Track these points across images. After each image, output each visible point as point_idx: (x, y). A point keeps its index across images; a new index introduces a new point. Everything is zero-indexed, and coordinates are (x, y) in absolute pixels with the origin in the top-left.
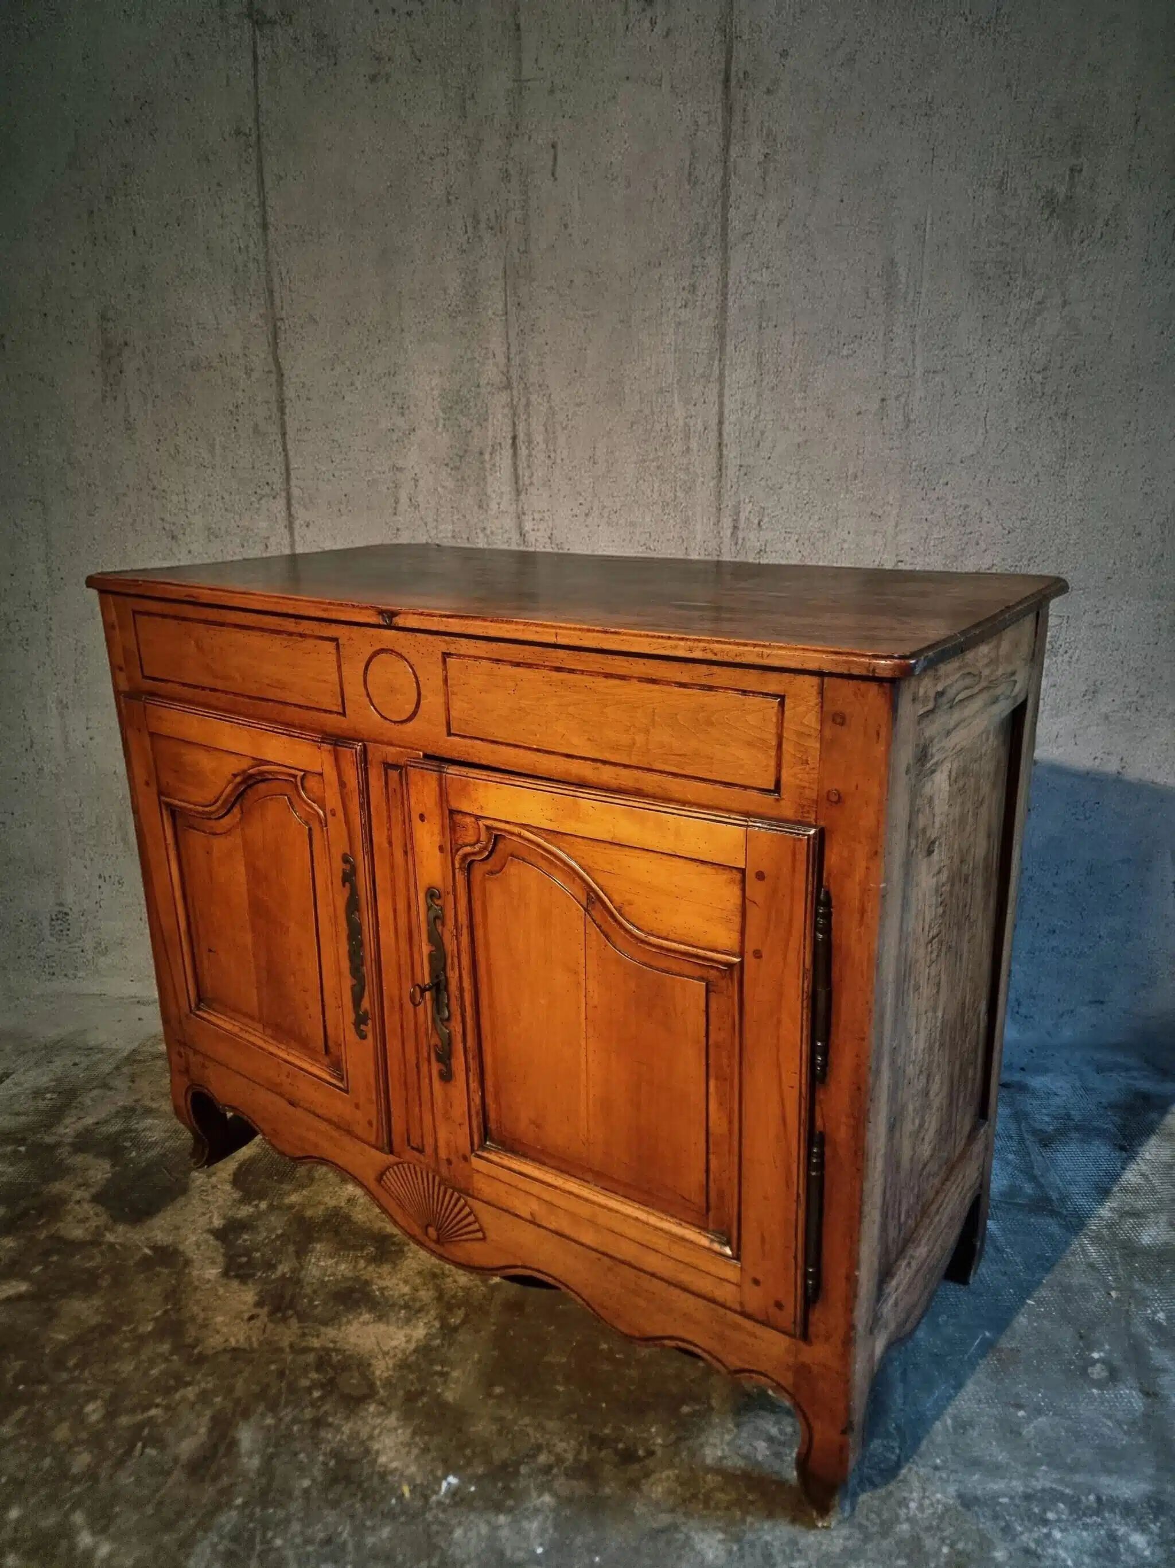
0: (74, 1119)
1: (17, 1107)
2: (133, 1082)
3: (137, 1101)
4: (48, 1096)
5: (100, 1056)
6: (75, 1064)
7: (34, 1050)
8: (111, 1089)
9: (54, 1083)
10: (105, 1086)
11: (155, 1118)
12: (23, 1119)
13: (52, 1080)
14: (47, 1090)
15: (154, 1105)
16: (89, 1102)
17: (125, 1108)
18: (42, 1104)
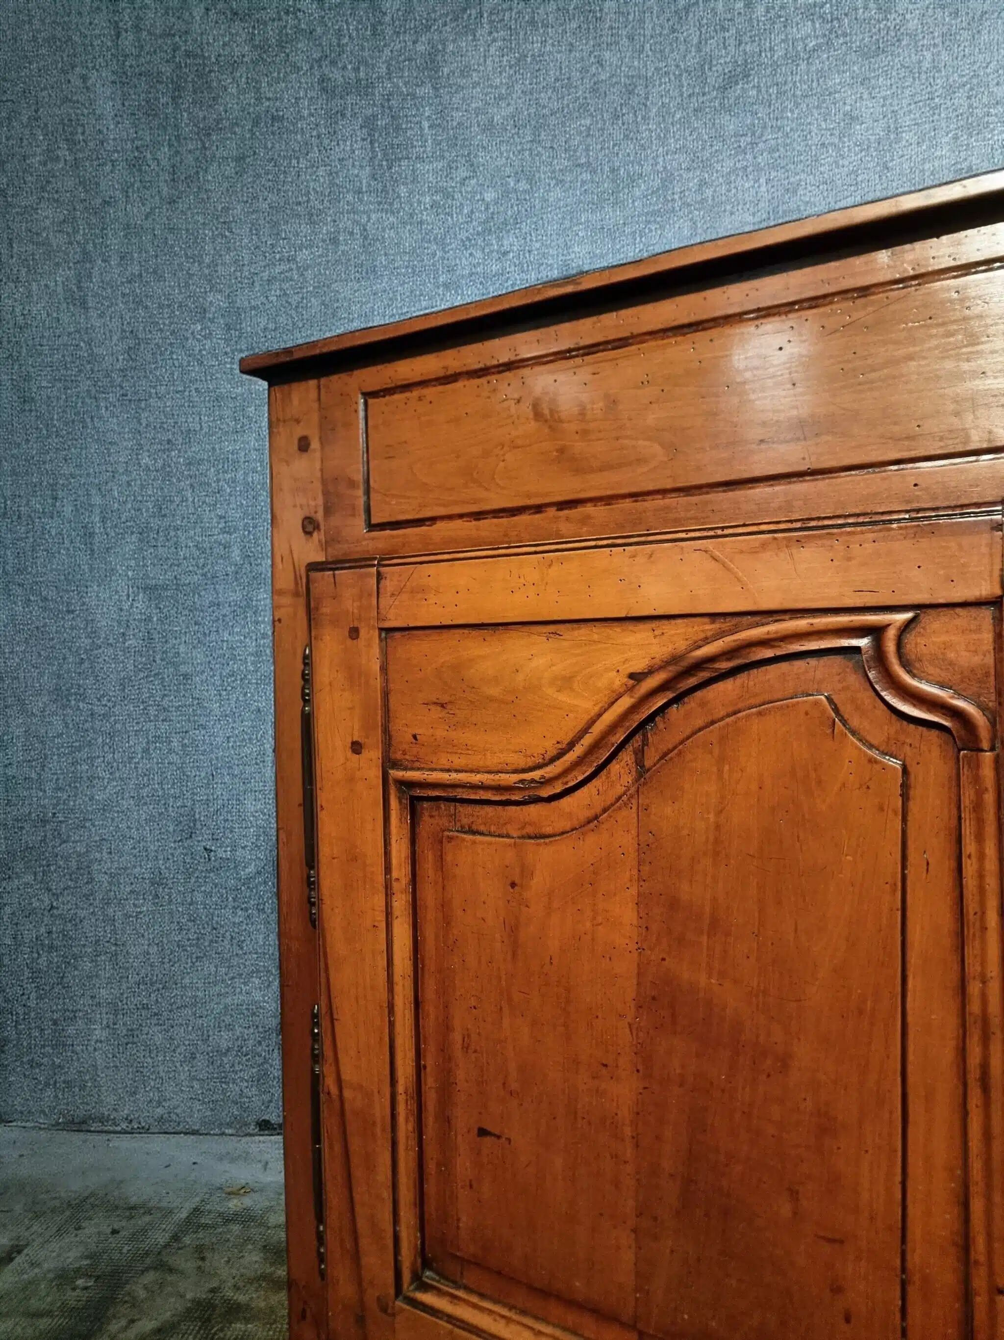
0: (123, 1322)
1: (35, 1304)
2: (203, 1259)
3: (213, 1290)
4: (80, 1282)
5: (147, 1218)
6: (115, 1232)
7: (53, 1210)
8: (171, 1270)
9: (88, 1262)
10: (162, 1266)
11: (247, 1321)
12: (44, 1323)
13: (82, 1257)
14: (78, 1272)
15: (242, 1298)
16: (142, 1294)
17: (197, 1303)
18: (71, 1297)
